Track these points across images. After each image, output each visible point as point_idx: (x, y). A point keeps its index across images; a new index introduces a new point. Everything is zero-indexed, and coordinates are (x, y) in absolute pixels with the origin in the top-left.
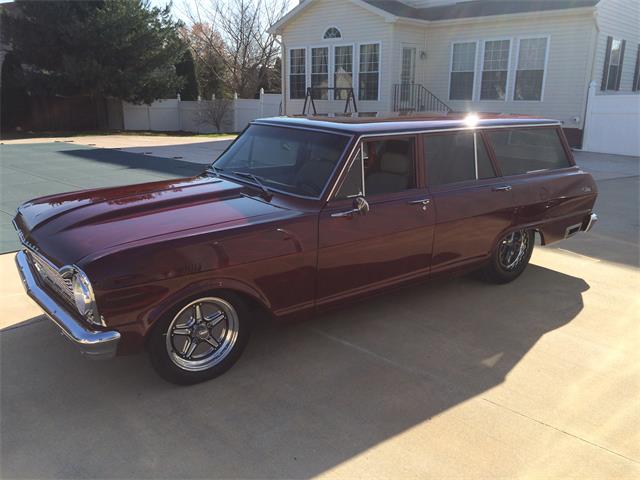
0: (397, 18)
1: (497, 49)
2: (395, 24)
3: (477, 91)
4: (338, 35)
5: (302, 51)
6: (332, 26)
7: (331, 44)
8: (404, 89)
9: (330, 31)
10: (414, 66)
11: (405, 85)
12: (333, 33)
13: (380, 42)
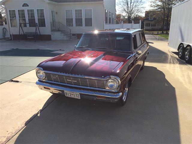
0: (50, 1)
1: (79, 12)
2: (48, 3)
3: (74, 23)
4: (28, 6)
5: (14, 11)
6: (25, 3)
7: (26, 9)
8: (53, 23)
9: (24, 4)
10: (55, 16)
11: (53, 22)
12: (25, 5)
13: (44, 9)
